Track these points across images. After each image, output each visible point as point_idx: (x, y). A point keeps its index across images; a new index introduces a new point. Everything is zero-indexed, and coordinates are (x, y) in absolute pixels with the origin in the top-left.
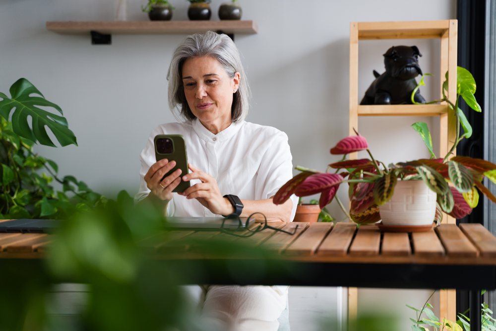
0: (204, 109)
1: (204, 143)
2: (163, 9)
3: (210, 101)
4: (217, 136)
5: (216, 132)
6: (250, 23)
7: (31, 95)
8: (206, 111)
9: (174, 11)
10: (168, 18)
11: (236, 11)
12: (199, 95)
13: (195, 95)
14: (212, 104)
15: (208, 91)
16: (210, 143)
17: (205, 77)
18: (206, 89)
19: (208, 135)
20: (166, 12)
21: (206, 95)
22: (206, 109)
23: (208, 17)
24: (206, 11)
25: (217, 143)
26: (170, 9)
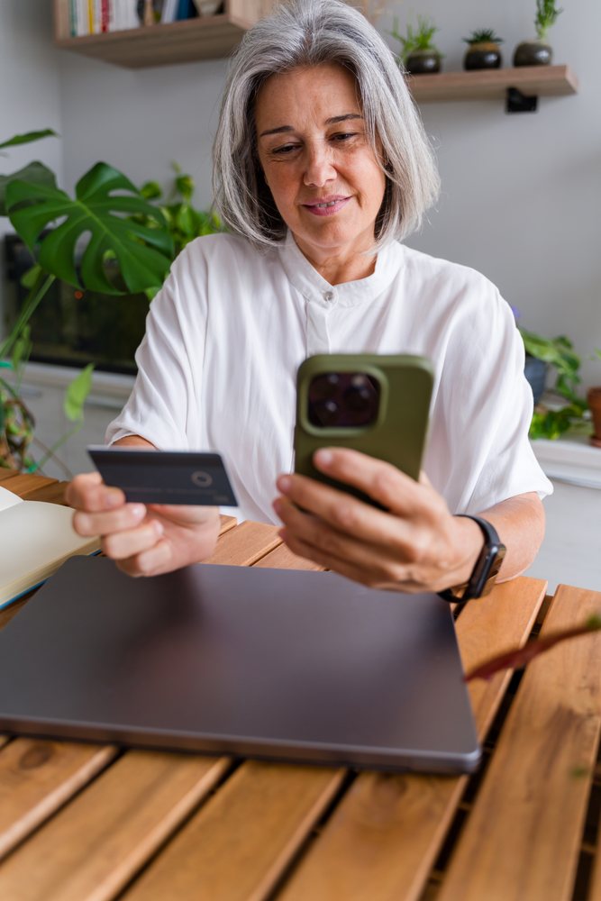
0: (329, 216)
1: (302, 303)
2: (426, 57)
3: (344, 191)
4: (337, 290)
5: (336, 279)
6: (563, 69)
7: (113, 193)
8: (334, 220)
9: (444, 62)
10: (436, 70)
11: (543, 55)
12: (317, 177)
13: (305, 176)
14: (347, 199)
15: (339, 164)
16: (315, 306)
17: (329, 126)
18: (332, 161)
19: (314, 282)
20: (430, 63)
21: (334, 175)
22: (336, 214)
23: (497, 64)
24: (492, 58)
25: (332, 306)
26: (437, 57)
